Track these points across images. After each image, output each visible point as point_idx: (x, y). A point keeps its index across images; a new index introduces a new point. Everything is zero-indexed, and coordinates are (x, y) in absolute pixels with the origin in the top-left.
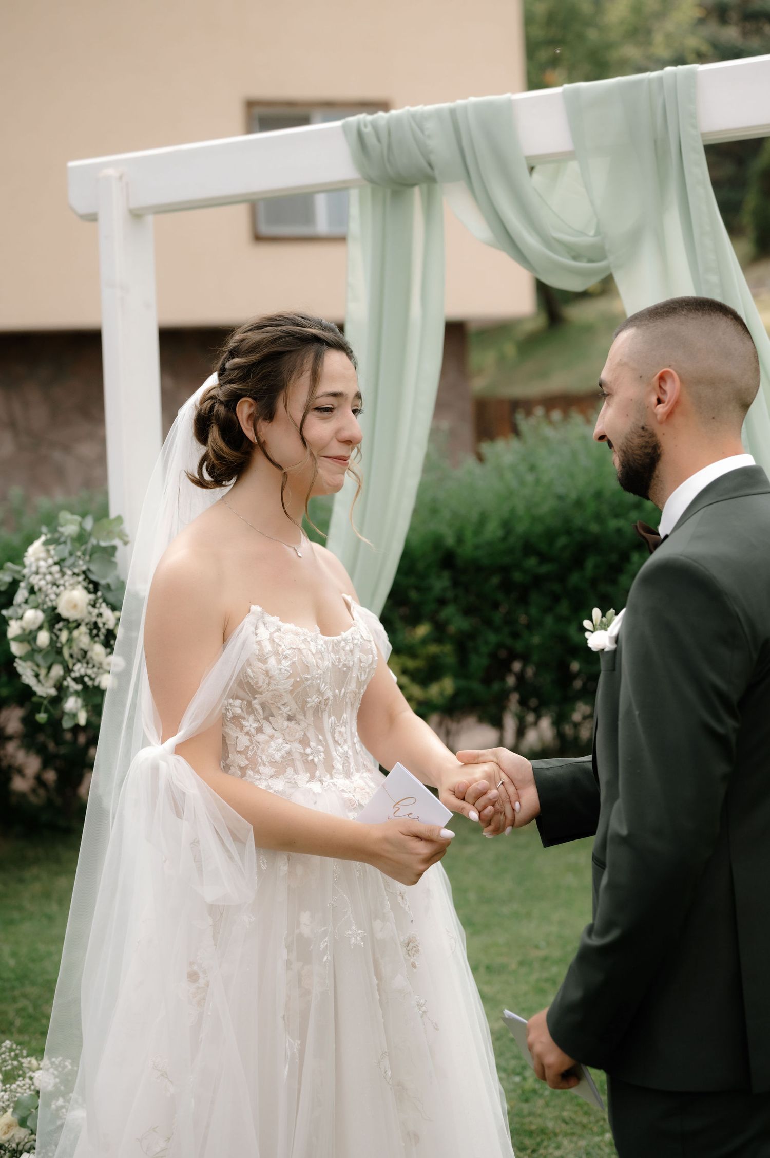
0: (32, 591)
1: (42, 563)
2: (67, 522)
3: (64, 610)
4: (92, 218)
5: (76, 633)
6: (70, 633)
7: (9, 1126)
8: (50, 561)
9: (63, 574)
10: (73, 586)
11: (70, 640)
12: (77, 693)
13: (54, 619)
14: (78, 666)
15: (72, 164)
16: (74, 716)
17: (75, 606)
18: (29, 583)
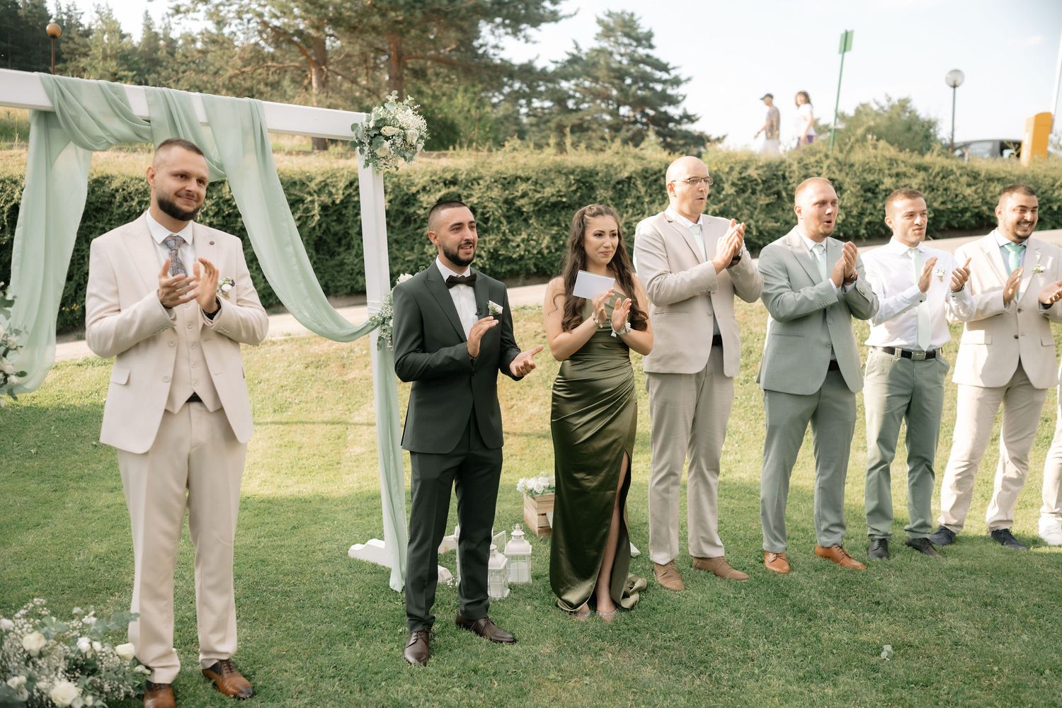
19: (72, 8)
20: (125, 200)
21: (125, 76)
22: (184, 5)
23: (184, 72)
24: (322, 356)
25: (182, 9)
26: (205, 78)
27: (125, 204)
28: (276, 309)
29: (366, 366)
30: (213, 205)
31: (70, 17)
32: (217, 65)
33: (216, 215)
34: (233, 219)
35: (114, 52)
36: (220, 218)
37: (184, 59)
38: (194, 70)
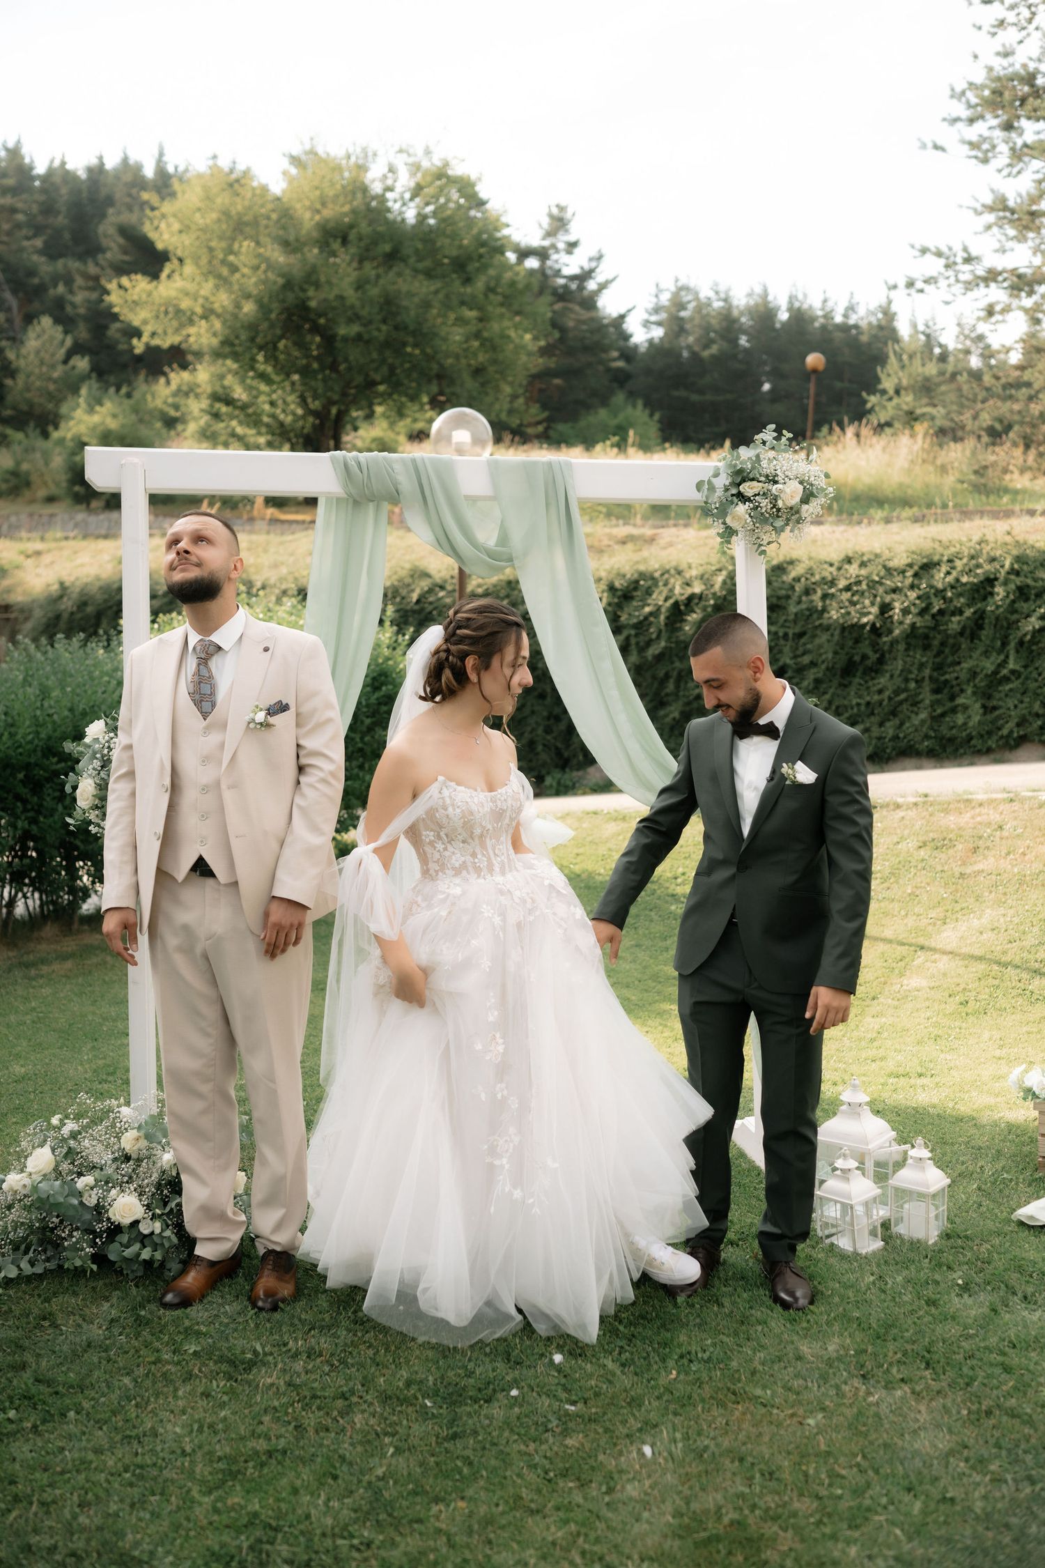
19: (931, 324)
20: (807, 592)
21: (924, 415)
22: (998, 302)
23: (983, 402)
24: (952, 831)
25: (998, 308)
26: (1016, 407)
27: (804, 598)
28: (998, 756)
29: (1008, 853)
30: (919, 598)
31: (928, 336)
32: (1036, 386)
33: (922, 612)
34: (946, 618)
35: (912, 382)
36: (927, 617)
37: (993, 381)
38: (999, 397)
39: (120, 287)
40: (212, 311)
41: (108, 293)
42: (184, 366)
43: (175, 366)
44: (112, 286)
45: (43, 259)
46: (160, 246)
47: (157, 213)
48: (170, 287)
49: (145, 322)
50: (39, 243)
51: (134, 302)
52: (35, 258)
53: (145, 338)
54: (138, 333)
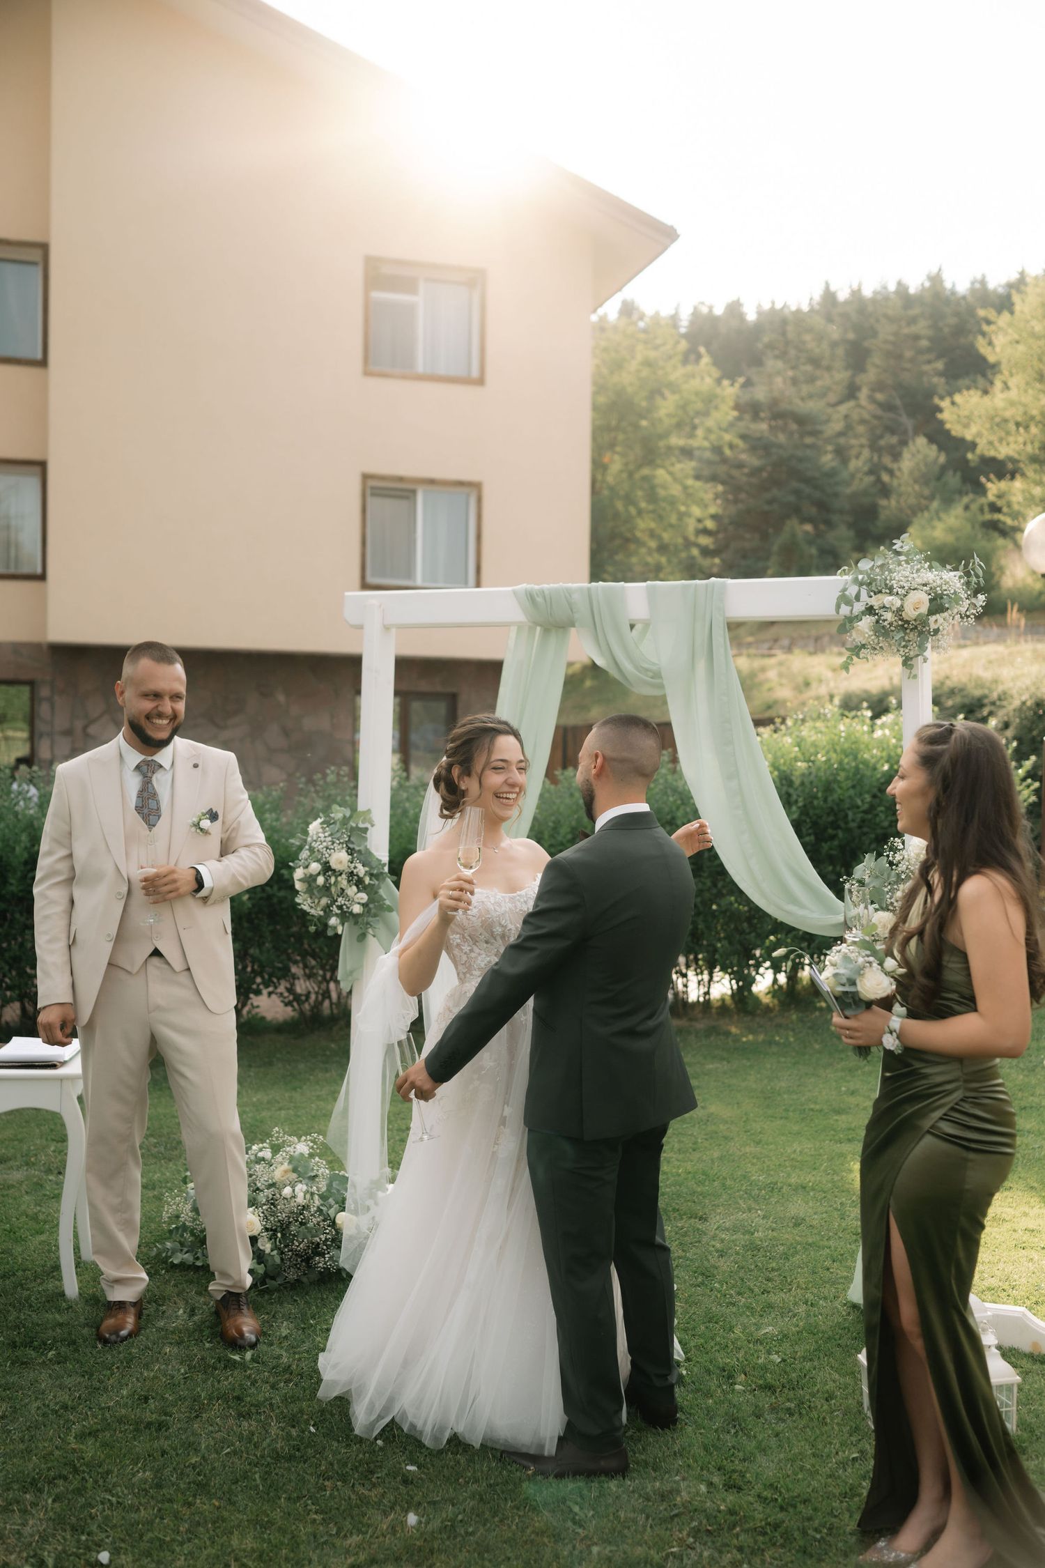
0: (312, 850)
1: (321, 835)
2: (337, 811)
3: (333, 865)
4: (361, 627)
5: (339, 878)
6: (336, 878)
7: (286, 1172)
8: (327, 834)
9: (333, 843)
10: (340, 850)
11: (336, 882)
12: (337, 915)
13: (327, 868)
14: (340, 899)
15: (347, 594)
16: (335, 928)
17: (341, 862)
18: (310, 847)
39: (953, 403)
40: (1032, 418)
41: (940, 410)
42: (1000, 477)
43: (992, 476)
44: (945, 404)
45: (943, 380)
46: (992, 359)
47: (993, 327)
48: (998, 399)
49: (979, 434)
50: (940, 365)
51: (967, 417)
52: (935, 380)
53: (978, 451)
54: (973, 446)
